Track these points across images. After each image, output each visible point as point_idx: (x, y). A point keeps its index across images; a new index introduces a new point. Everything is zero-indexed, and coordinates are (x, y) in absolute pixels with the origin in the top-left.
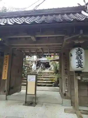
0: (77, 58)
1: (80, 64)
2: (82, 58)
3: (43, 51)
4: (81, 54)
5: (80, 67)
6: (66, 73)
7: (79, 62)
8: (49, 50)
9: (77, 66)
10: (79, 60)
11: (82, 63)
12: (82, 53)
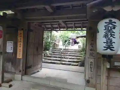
0: (106, 36)
1: (109, 44)
2: (114, 35)
3: (67, 26)
4: (113, 30)
5: (109, 50)
6: (91, 54)
7: (109, 41)
8: (74, 24)
9: (105, 47)
10: (109, 39)
11: (113, 44)
12: (114, 28)
